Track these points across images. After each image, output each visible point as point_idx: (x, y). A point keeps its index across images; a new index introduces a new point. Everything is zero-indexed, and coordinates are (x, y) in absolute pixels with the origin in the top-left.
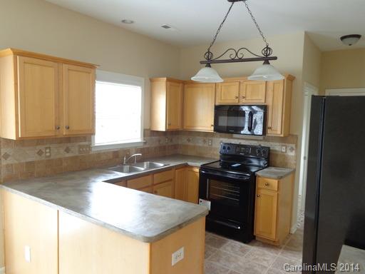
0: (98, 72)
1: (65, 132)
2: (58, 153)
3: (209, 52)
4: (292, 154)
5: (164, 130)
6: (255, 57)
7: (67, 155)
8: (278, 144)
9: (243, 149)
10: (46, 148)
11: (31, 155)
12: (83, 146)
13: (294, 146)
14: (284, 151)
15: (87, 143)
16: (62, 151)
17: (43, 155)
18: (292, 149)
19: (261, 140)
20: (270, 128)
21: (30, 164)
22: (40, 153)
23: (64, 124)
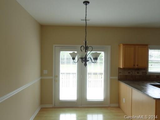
0: (149, 46)
1: (136, 67)
2: (135, 73)
7: (138, 74)
10: (131, 72)
11: (126, 73)
12: (144, 72)
15: (145, 71)
16: (136, 73)
17: (130, 74)
21: (126, 76)
22: (129, 73)
23: (136, 64)
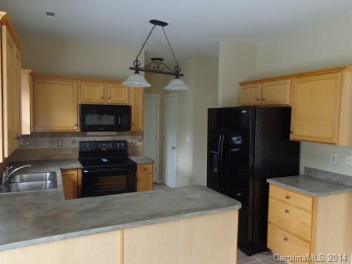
3: (137, 61)
4: (140, 144)
5: (29, 133)
6: (169, 71)
8: (129, 137)
9: (103, 144)
13: (141, 137)
14: (134, 142)
18: (140, 140)
19: (115, 136)
20: (134, 125)
